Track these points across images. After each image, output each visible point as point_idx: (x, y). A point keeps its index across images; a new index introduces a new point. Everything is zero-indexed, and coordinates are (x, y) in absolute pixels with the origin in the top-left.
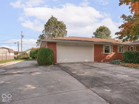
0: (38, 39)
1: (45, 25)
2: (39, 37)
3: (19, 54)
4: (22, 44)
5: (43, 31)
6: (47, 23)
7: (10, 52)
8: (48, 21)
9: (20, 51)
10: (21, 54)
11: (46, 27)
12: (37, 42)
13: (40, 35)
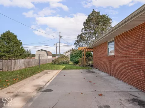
0: (77, 39)
1: (85, 23)
2: (78, 37)
3: (57, 57)
4: (60, 46)
5: (82, 30)
6: (86, 20)
7: (48, 55)
8: (88, 18)
9: (58, 54)
10: (59, 57)
11: (86, 24)
12: (76, 43)
13: (79, 35)
